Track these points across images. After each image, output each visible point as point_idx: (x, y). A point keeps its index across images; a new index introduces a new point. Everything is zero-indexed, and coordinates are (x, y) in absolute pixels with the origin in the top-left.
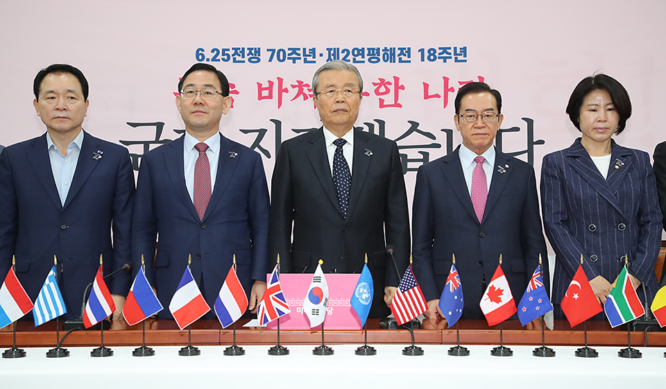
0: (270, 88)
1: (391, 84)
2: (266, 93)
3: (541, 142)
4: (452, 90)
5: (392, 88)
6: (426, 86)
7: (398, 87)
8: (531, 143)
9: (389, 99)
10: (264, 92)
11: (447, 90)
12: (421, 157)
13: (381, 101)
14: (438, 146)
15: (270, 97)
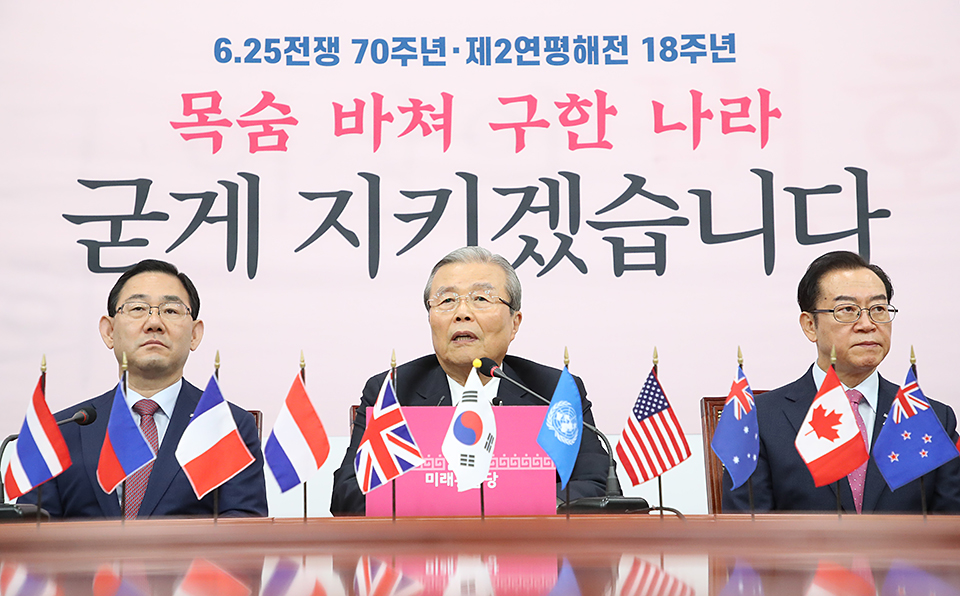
0: (358, 114)
1: (588, 104)
2: (349, 123)
3: (884, 213)
4: (709, 115)
5: (592, 112)
6: (658, 108)
7: (605, 111)
8: (864, 215)
9: (587, 132)
10: (346, 120)
11: (699, 114)
12: (651, 242)
13: (573, 137)
14: (684, 222)
15: (358, 129)
